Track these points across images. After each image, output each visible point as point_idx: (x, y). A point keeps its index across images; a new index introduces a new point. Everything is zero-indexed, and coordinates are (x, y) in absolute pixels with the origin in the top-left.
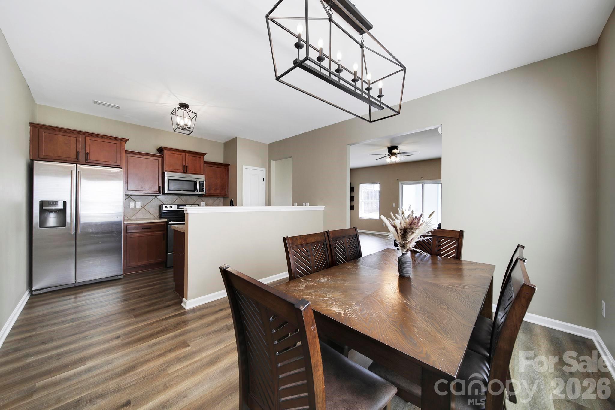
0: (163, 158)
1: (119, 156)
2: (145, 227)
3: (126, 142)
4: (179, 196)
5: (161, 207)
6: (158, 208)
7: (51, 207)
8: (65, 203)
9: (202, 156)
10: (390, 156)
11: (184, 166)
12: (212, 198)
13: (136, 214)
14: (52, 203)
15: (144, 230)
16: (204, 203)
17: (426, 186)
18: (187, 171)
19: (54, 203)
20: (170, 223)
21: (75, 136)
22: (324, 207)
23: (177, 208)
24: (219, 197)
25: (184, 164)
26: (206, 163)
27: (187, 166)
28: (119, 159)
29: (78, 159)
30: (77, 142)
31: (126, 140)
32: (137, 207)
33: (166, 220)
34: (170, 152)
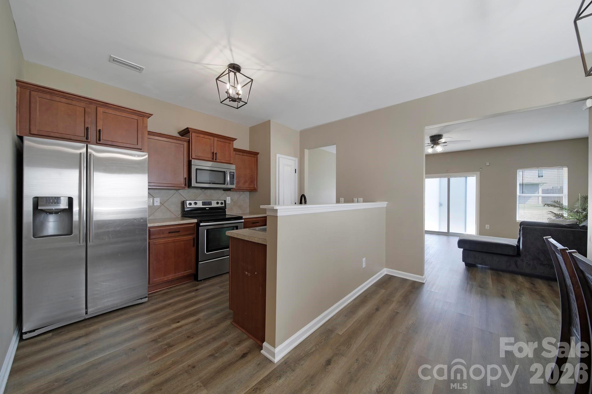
0: (189, 142)
1: (140, 136)
2: (172, 231)
3: (148, 118)
4: (203, 190)
5: (183, 203)
6: (180, 205)
7: (50, 206)
8: (70, 200)
9: (231, 142)
10: (432, 145)
11: (213, 153)
12: (238, 193)
13: (154, 213)
14: (51, 201)
15: (171, 235)
16: (230, 198)
17: (452, 180)
18: (216, 160)
19: (56, 201)
20: (201, 224)
21: (83, 104)
22: (387, 203)
23: (203, 205)
24: (244, 191)
25: (212, 151)
26: (236, 150)
27: (216, 154)
28: (140, 140)
29: (87, 138)
30: (86, 113)
31: (149, 115)
32: (155, 204)
33: (195, 221)
34: (197, 135)
